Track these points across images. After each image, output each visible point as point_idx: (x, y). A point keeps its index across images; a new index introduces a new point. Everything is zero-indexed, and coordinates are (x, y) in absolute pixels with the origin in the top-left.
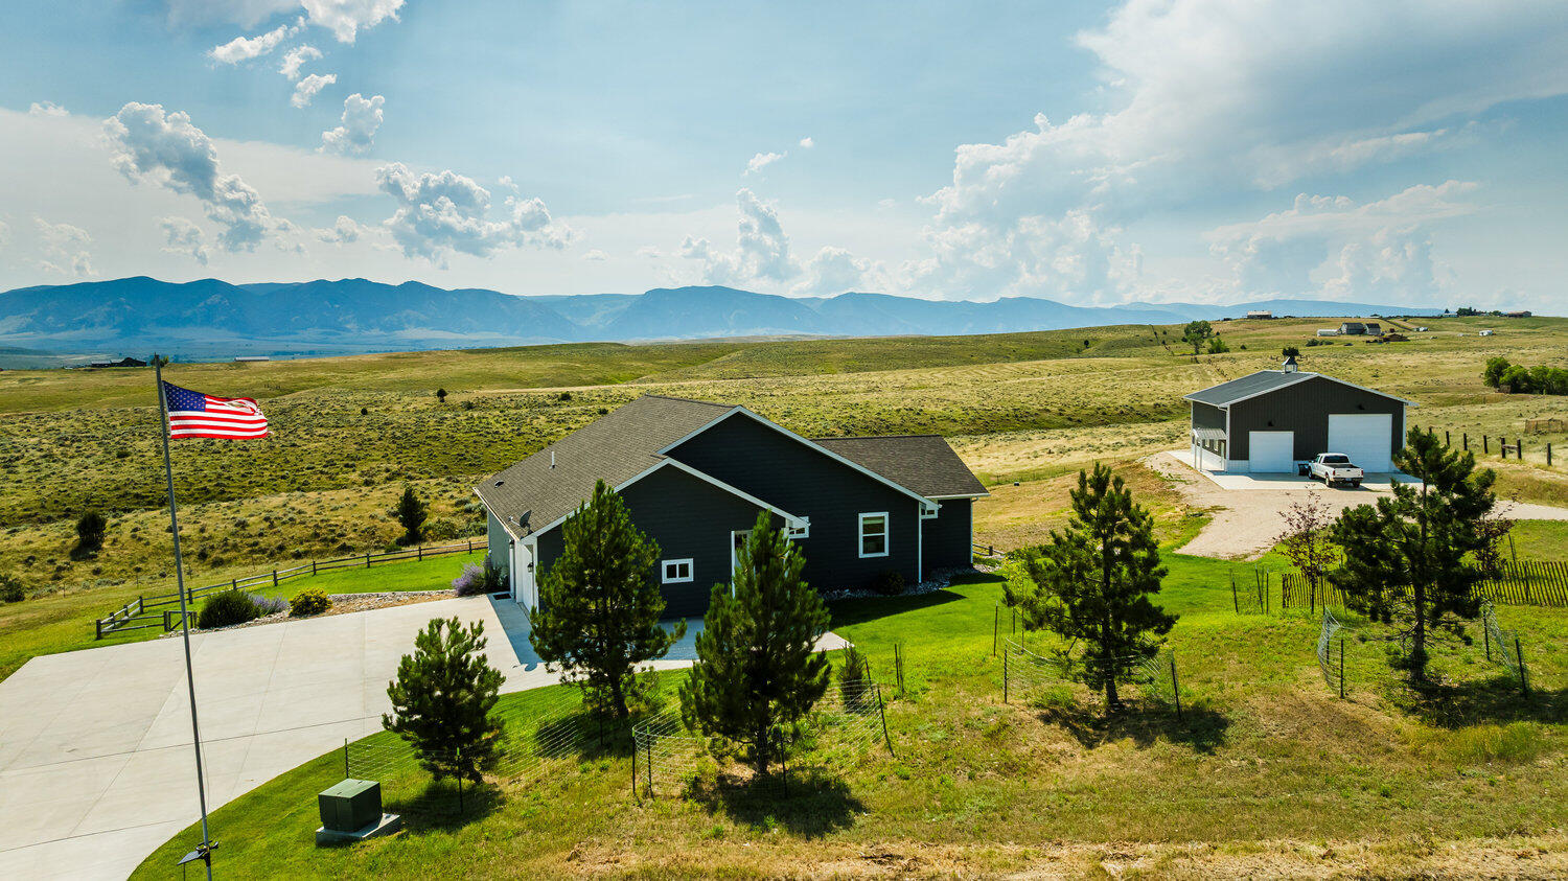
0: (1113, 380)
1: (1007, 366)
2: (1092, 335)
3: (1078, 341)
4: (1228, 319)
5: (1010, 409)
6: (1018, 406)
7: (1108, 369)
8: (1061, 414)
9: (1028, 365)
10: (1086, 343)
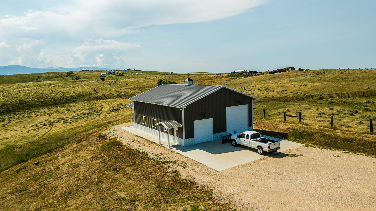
0: (54, 88)
1: (13, 85)
2: (40, 75)
3: (36, 77)
4: (77, 71)
5: (17, 101)
6: (21, 99)
7: (50, 84)
8: (38, 101)
9: (21, 84)
10: (39, 77)
